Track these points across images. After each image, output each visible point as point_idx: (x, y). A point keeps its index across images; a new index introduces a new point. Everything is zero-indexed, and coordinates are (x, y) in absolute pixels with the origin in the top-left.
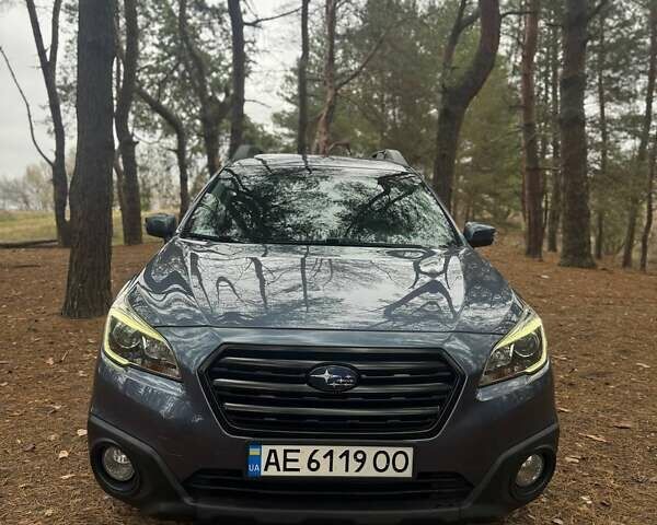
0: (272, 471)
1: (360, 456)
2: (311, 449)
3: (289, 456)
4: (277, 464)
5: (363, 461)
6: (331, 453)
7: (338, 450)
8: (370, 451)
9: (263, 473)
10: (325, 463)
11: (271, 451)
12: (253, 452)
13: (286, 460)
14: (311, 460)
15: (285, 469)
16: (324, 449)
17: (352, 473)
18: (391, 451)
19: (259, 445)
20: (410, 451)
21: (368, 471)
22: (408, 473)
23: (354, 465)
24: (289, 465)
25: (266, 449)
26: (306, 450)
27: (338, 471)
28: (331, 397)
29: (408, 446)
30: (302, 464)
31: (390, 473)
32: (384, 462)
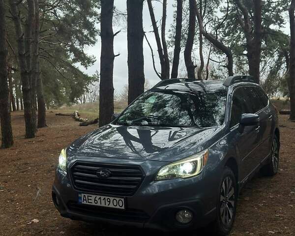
0: (85, 202)
1: (109, 200)
2: (95, 196)
3: (89, 198)
4: (86, 200)
5: (110, 202)
6: (100, 198)
7: (102, 197)
8: (112, 199)
9: (83, 203)
10: (99, 201)
11: (84, 196)
12: (80, 195)
13: (88, 199)
14: (95, 200)
15: (88, 202)
16: (98, 197)
17: (107, 206)
18: (118, 199)
19: (81, 193)
20: (123, 200)
21: (111, 206)
22: (123, 208)
23: (107, 203)
24: (90, 201)
25: (83, 195)
26: (94, 196)
27: (103, 205)
28: (102, 180)
29: (122, 198)
30: (93, 201)
31: (118, 207)
32: (116, 203)
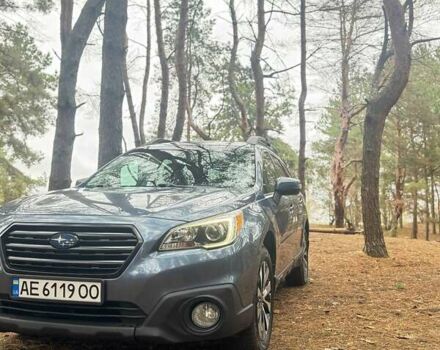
0: (24, 295)
1: (71, 288)
2: (44, 282)
3: (34, 285)
4: (27, 290)
5: (73, 291)
6: (55, 285)
7: (59, 283)
8: (77, 285)
9: (20, 296)
10: (52, 291)
11: (25, 282)
12: (15, 282)
13: (32, 288)
14: (45, 289)
15: (32, 294)
16: (51, 283)
17: (67, 298)
18: (89, 285)
19: (18, 278)
20: (99, 285)
21: (76, 298)
22: (98, 300)
23: (68, 293)
24: (34, 291)
25: (21, 281)
26: (42, 283)
27: (60, 297)
28: (61, 252)
29: (98, 282)
30: (40, 291)
31: (88, 299)
32: (85, 292)
